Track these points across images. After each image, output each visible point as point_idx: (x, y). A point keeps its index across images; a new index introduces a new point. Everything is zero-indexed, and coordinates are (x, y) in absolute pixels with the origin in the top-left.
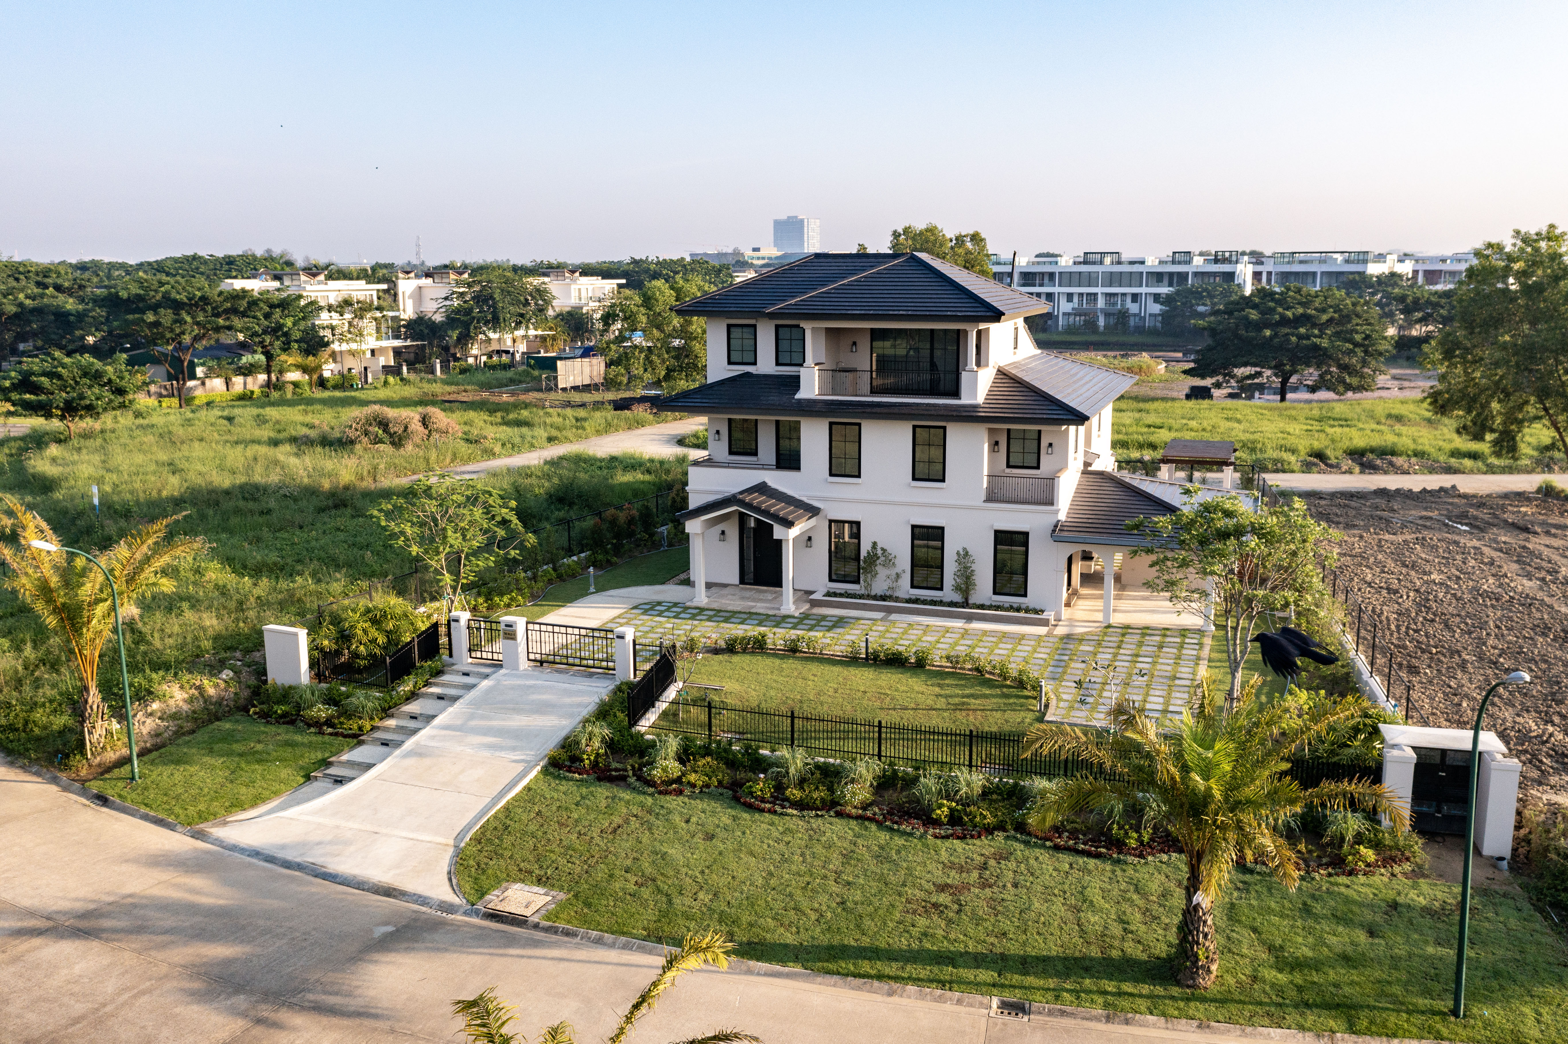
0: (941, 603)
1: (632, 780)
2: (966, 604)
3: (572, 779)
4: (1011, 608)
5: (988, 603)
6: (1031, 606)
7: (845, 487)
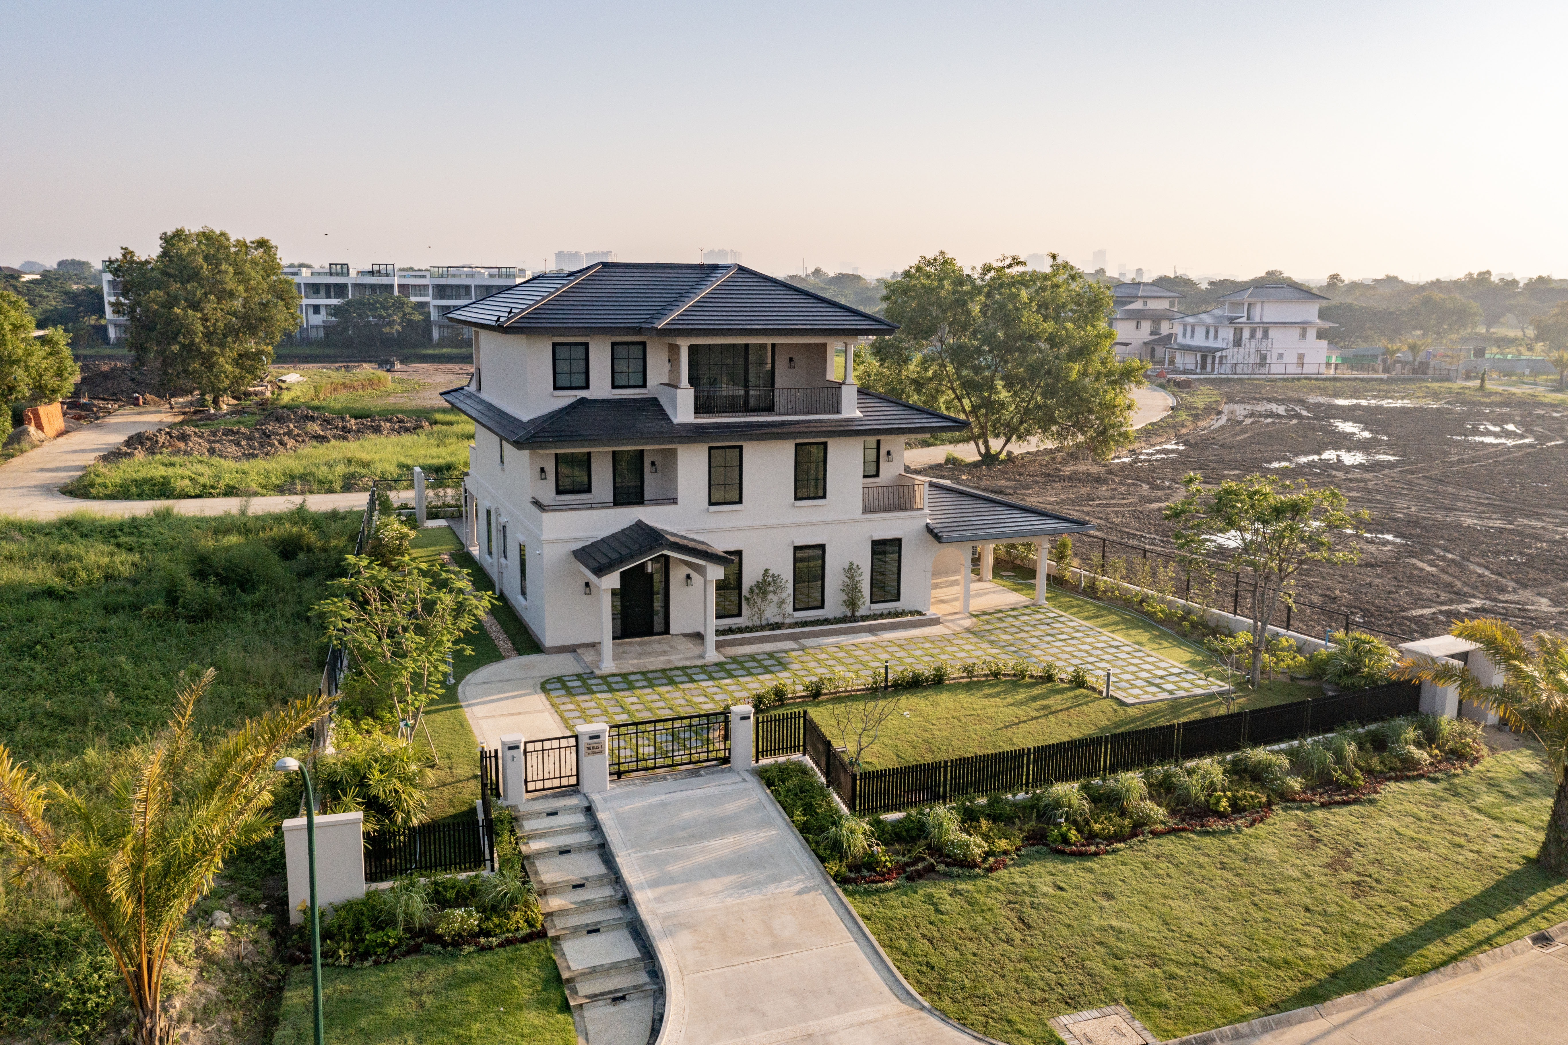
0: (827, 621)
1: (941, 868)
2: (853, 619)
3: (887, 890)
4: (889, 615)
5: (868, 613)
6: (907, 609)
7: (727, 515)
